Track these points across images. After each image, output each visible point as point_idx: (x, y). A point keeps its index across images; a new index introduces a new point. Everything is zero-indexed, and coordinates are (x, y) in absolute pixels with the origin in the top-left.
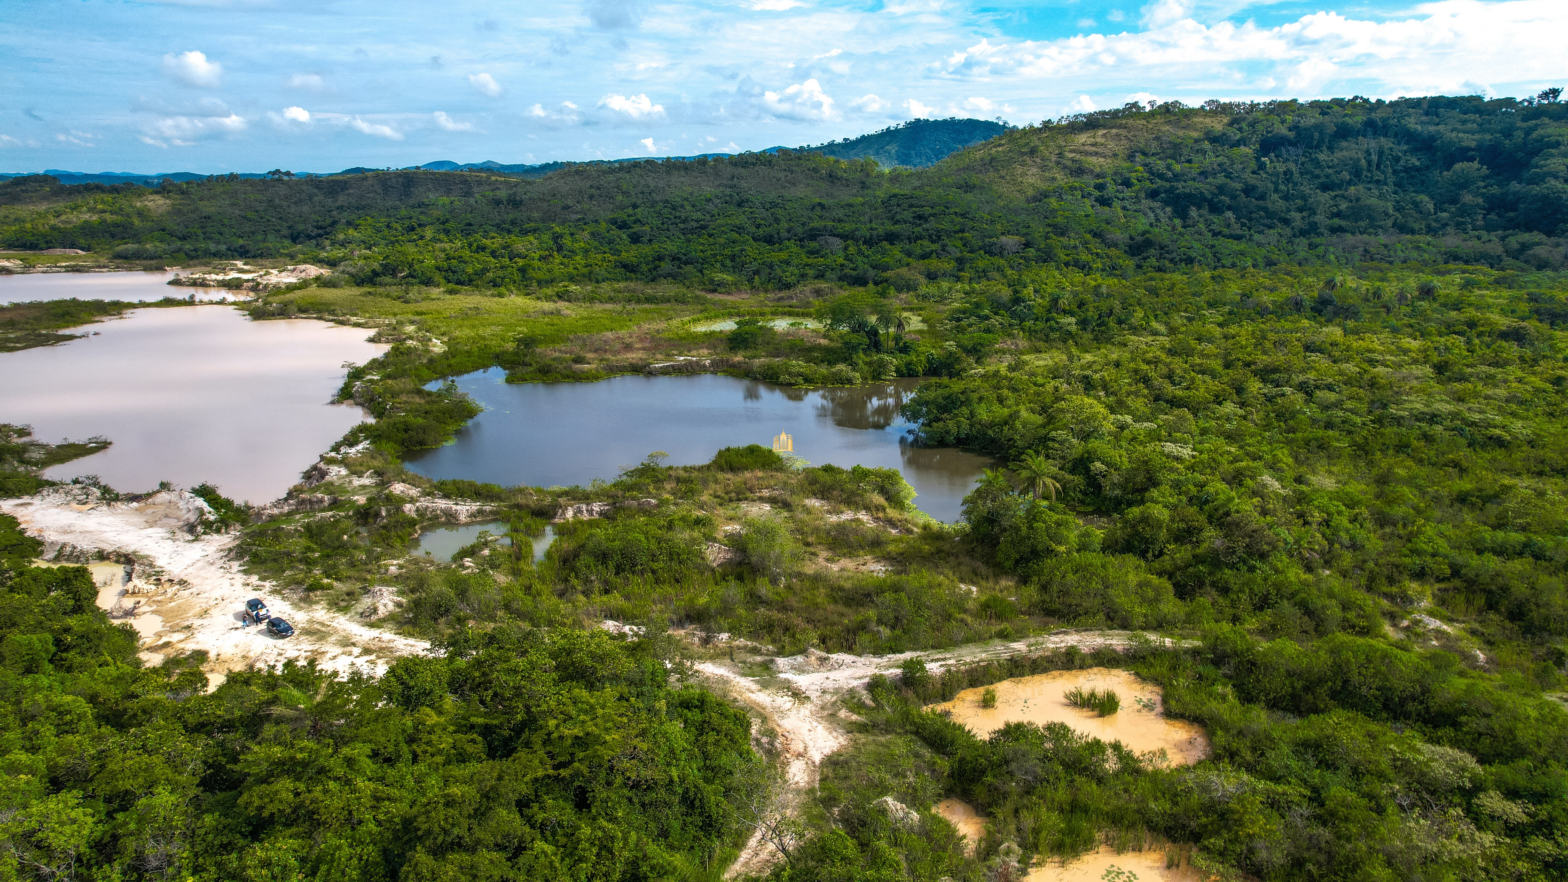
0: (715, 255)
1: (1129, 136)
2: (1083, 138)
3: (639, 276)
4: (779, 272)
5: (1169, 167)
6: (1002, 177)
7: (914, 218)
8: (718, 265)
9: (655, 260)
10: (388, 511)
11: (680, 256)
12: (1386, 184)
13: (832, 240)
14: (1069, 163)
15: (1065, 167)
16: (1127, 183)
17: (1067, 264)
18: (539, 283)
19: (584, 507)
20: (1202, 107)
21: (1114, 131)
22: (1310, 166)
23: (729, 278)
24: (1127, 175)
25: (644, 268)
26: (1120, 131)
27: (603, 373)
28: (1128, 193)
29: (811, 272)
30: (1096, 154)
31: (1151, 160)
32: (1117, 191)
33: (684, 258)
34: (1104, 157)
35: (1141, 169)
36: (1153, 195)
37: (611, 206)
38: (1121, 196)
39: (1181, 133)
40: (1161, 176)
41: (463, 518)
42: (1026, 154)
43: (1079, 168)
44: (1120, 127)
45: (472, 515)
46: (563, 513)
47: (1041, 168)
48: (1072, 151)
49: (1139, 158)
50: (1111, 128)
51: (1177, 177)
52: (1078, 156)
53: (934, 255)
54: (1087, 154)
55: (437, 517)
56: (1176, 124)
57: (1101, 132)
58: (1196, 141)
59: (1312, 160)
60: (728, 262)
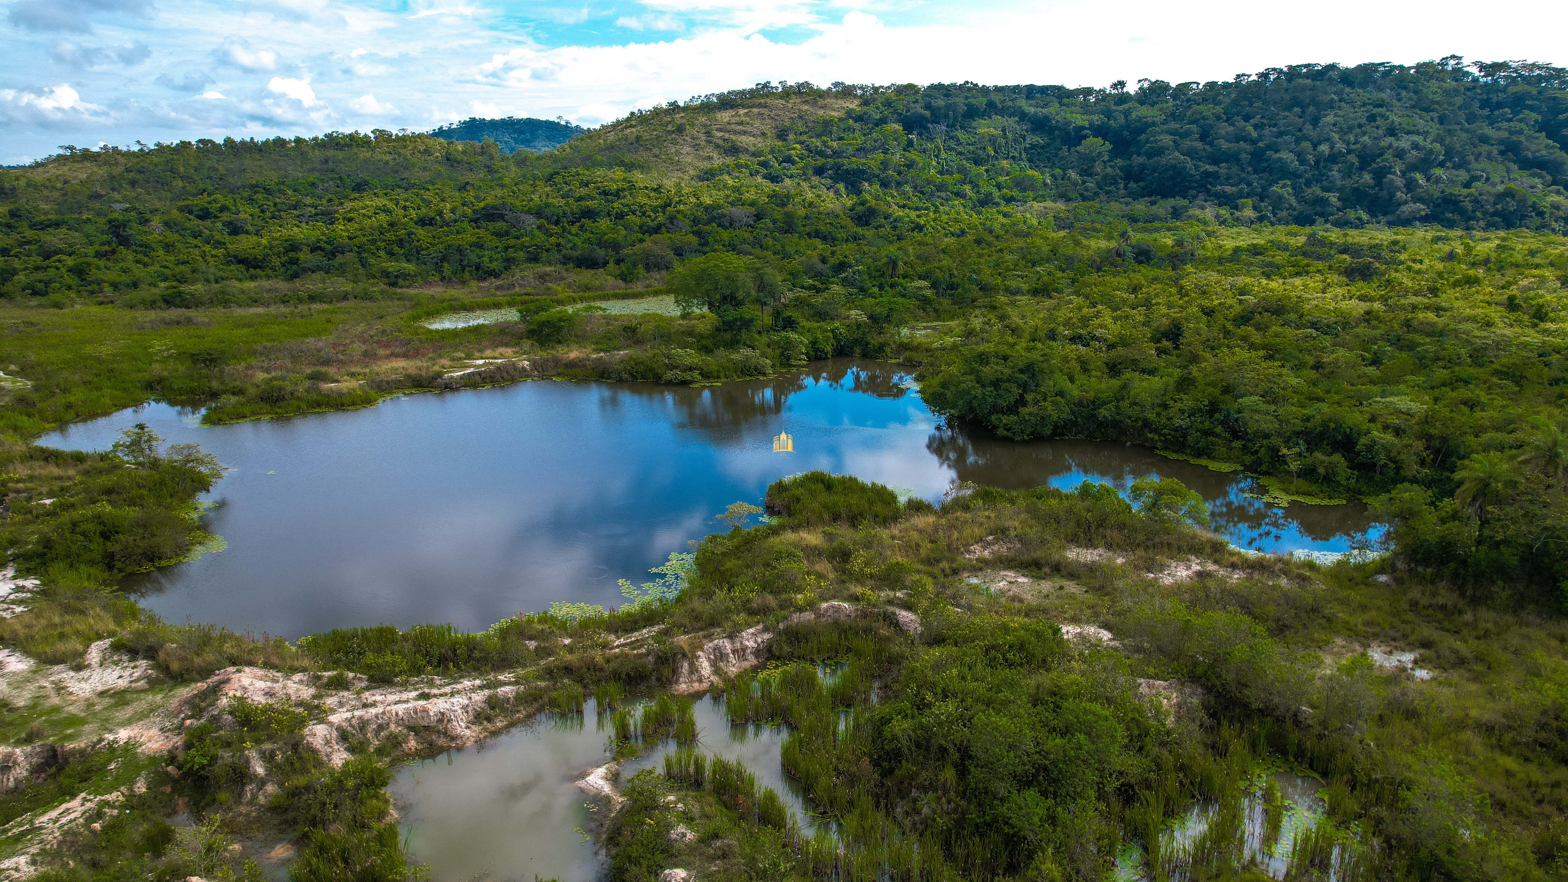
0: (373, 242)
1: (772, 114)
2: (725, 116)
3: (270, 272)
4: (473, 257)
5: (825, 143)
6: (657, 156)
7: (600, 194)
8: (382, 253)
9: (287, 251)
10: (268, 758)
11: (322, 244)
12: (1021, 159)
13: (524, 217)
14: (721, 142)
15: (717, 146)
16: (788, 160)
17: (809, 235)
18: (115, 286)
19: (727, 646)
20: (829, 89)
21: (755, 110)
22: (952, 143)
23: (411, 267)
24: (787, 153)
25: (276, 262)
26: (762, 110)
27: (372, 393)
28: (793, 170)
29: (521, 255)
30: (745, 133)
31: (804, 138)
32: (784, 168)
33: (328, 247)
34: (753, 136)
35: (798, 146)
36: (820, 171)
37: (170, 195)
38: (789, 173)
39: (821, 112)
40: (821, 154)
41: (461, 728)
42: (673, 132)
43: (733, 147)
44: (760, 106)
45: (479, 718)
46: (694, 669)
47: (693, 147)
48: (720, 130)
49: (791, 137)
50: (752, 107)
51: (836, 154)
52: (727, 136)
53: (663, 229)
54: (735, 133)
55: (395, 742)
56: (814, 103)
57: (742, 111)
58: (841, 120)
59: (952, 138)
60: (396, 249)
